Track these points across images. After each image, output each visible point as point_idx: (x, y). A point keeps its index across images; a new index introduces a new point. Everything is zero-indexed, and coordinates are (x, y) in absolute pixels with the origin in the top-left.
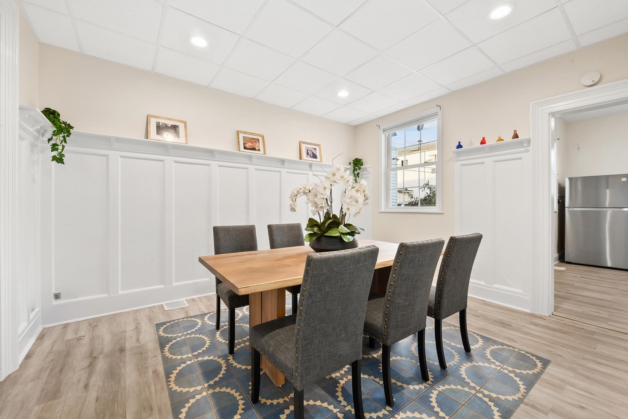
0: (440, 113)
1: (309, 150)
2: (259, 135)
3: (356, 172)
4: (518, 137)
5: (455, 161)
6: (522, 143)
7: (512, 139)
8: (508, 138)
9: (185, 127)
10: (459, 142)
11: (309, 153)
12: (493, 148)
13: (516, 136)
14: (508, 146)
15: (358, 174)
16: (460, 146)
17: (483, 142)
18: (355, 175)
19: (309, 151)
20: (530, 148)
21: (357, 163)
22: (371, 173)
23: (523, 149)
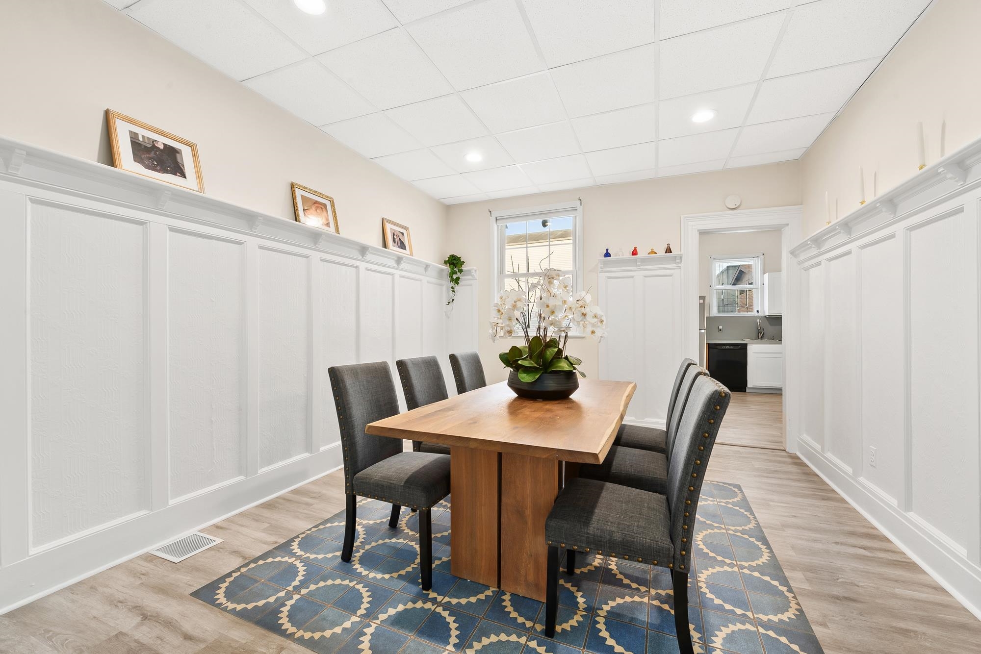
0: (580, 208)
1: (395, 233)
2: (327, 198)
3: (455, 277)
4: (671, 252)
5: (600, 272)
6: (675, 258)
7: (666, 252)
8: (661, 252)
9: (195, 155)
10: (607, 250)
11: (396, 240)
12: (644, 261)
13: (669, 250)
14: (661, 260)
15: (458, 279)
16: (607, 255)
17: (635, 253)
18: (452, 280)
19: (395, 237)
20: (682, 265)
21: (454, 262)
22: (476, 280)
23: (674, 265)
